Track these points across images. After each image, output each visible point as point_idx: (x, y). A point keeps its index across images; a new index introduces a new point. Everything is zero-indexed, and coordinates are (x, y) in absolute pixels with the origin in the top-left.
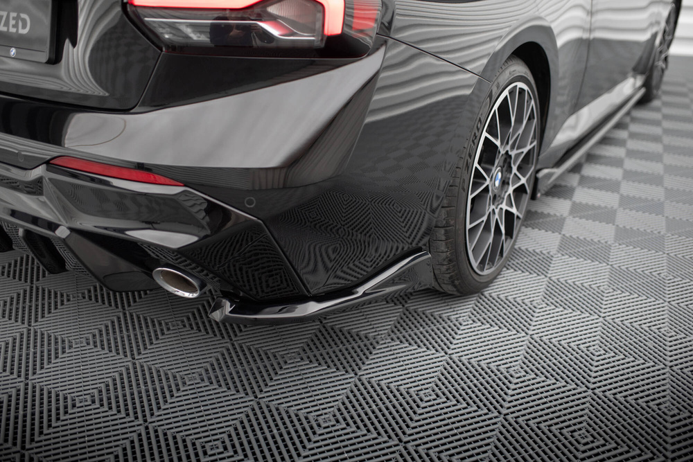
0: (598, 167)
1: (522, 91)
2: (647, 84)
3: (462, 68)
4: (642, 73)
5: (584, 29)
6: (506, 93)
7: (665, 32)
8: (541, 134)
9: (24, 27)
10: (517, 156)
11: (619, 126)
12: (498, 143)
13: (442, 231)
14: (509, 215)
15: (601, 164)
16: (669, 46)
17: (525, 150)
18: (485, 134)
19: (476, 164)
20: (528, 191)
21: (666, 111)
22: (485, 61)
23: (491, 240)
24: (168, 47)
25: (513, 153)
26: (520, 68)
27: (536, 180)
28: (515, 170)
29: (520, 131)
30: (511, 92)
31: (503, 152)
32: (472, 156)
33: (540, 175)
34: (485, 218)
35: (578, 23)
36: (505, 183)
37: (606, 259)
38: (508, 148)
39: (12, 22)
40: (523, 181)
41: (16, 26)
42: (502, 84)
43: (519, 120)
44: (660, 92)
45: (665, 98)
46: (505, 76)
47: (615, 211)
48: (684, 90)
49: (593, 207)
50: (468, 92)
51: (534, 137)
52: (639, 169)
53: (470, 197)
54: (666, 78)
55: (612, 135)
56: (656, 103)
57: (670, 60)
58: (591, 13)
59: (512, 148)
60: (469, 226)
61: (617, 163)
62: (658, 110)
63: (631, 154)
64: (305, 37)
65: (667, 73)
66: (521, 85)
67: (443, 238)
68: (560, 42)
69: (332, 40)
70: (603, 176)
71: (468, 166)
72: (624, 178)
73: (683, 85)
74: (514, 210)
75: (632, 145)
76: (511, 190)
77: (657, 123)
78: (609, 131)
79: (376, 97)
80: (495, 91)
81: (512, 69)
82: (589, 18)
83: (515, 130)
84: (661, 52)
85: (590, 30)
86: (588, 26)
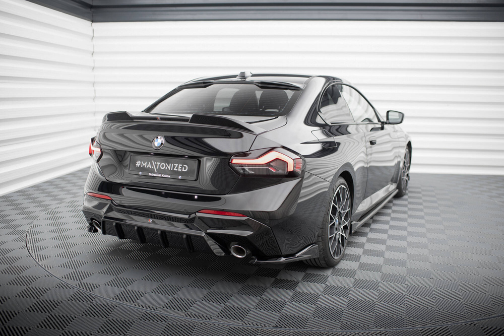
0: (378, 224)
1: (343, 188)
2: (399, 187)
3: (325, 180)
4: (395, 182)
5: (365, 163)
6: (338, 189)
7: (404, 162)
8: (352, 206)
9: (185, 169)
10: (344, 213)
11: (385, 207)
12: (337, 207)
13: (320, 238)
14: (342, 236)
15: (379, 223)
16: (408, 169)
17: (346, 211)
18: (333, 203)
19: (330, 214)
20: (349, 228)
21: (410, 200)
22: (332, 177)
23: (337, 244)
24: (242, 175)
25: (342, 212)
26: (342, 180)
27: (351, 225)
28: (343, 219)
29: (344, 204)
30: (340, 189)
31: (338, 211)
32: (329, 210)
33: (353, 223)
34: (334, 235)
35: (362, 159)
36: (340, 224)
37: (383, 256)
38: (340, 210)
39: (180, 168)
40: (346, 223)
41: (182, 169)
42: (337, 186)
43: (343, 199)
44: (407, 192)
45: (410, 195)
46: (338, 183)
47: (386, 240)
48: (420, 190)
49: (376, 239)
50: (327, 190)
51: (349, 207)
52: (397, 225)
53: (329, 226)
54: (409, 185)
55: (382, 212)
56: (405, 197)
57: (409, 175)
58: (367, 155)
59: (342, 210)
60: (329, 237)
61: (387, 223)
62: (406, 200)
63: (393, 219)
64: (281, 172)
65: (409, 182)
66: (343, 186)
67: (321, 240)
68: (355, 169)
69: (290, 172)
70: (380, 228)
71: (328, 214)
72: (390, 228)
73: (420, 188)
74: (344, 235)
75: (393, 215)
76: (342, 227)
77: (405, 206)
78: (380, 209)
79: (302, 192)
80: (335, 189)
81: (340, 180)
82: (366, 158)
83: (342, 203)
84: (404, 172)
85: (367, 163)
86: (366, 161)
